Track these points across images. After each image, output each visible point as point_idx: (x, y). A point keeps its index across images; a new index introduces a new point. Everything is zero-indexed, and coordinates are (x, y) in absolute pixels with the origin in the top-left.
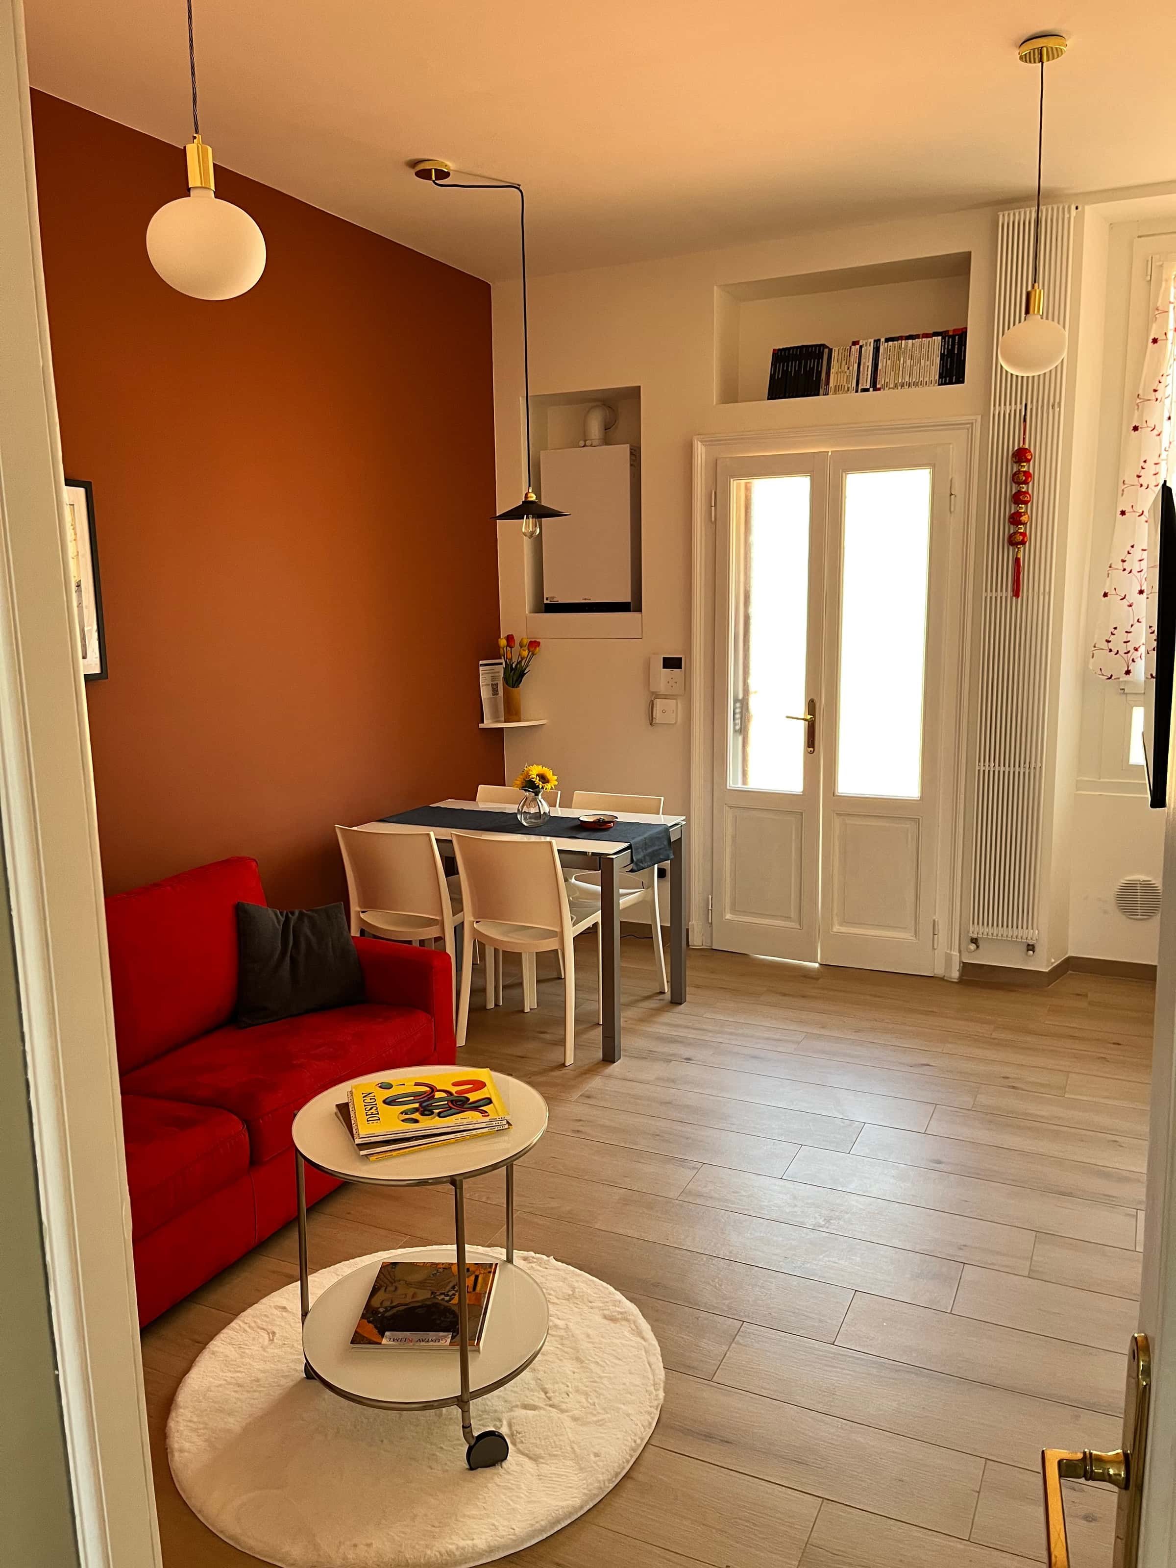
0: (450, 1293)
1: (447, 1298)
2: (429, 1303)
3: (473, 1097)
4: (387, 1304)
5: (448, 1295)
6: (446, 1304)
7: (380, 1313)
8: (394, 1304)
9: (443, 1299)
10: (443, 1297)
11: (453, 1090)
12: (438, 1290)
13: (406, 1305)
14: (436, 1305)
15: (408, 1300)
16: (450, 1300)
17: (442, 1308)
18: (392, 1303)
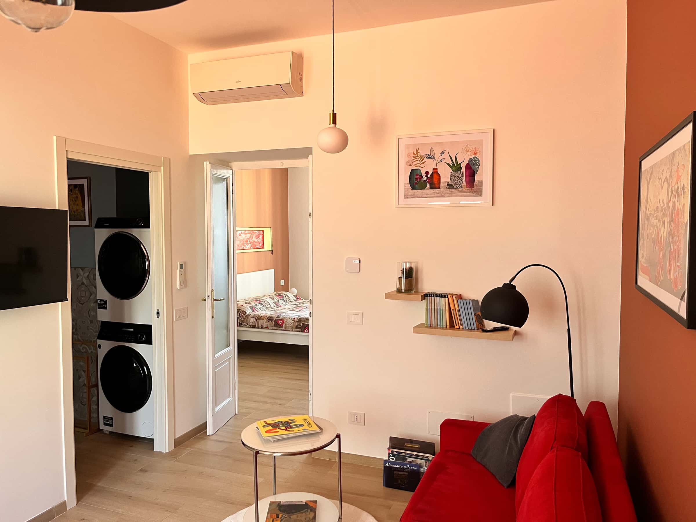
0: (283, 518)
1: (284, 516)
2: (291, 514)
3: (270, 428)
4: (308, 513)
5: (284, 517)
6: (284, 514)
7: (310, 510)
8: (305, 513)
9: (285, 515)
10: (286, 517)
11: (278, 430)
12: (288, 519)
13: (299, 513)
14: (288, 513)
15: (299, 515)
16: (282, 515)
17: (286, 512)
18: (306, 514)
